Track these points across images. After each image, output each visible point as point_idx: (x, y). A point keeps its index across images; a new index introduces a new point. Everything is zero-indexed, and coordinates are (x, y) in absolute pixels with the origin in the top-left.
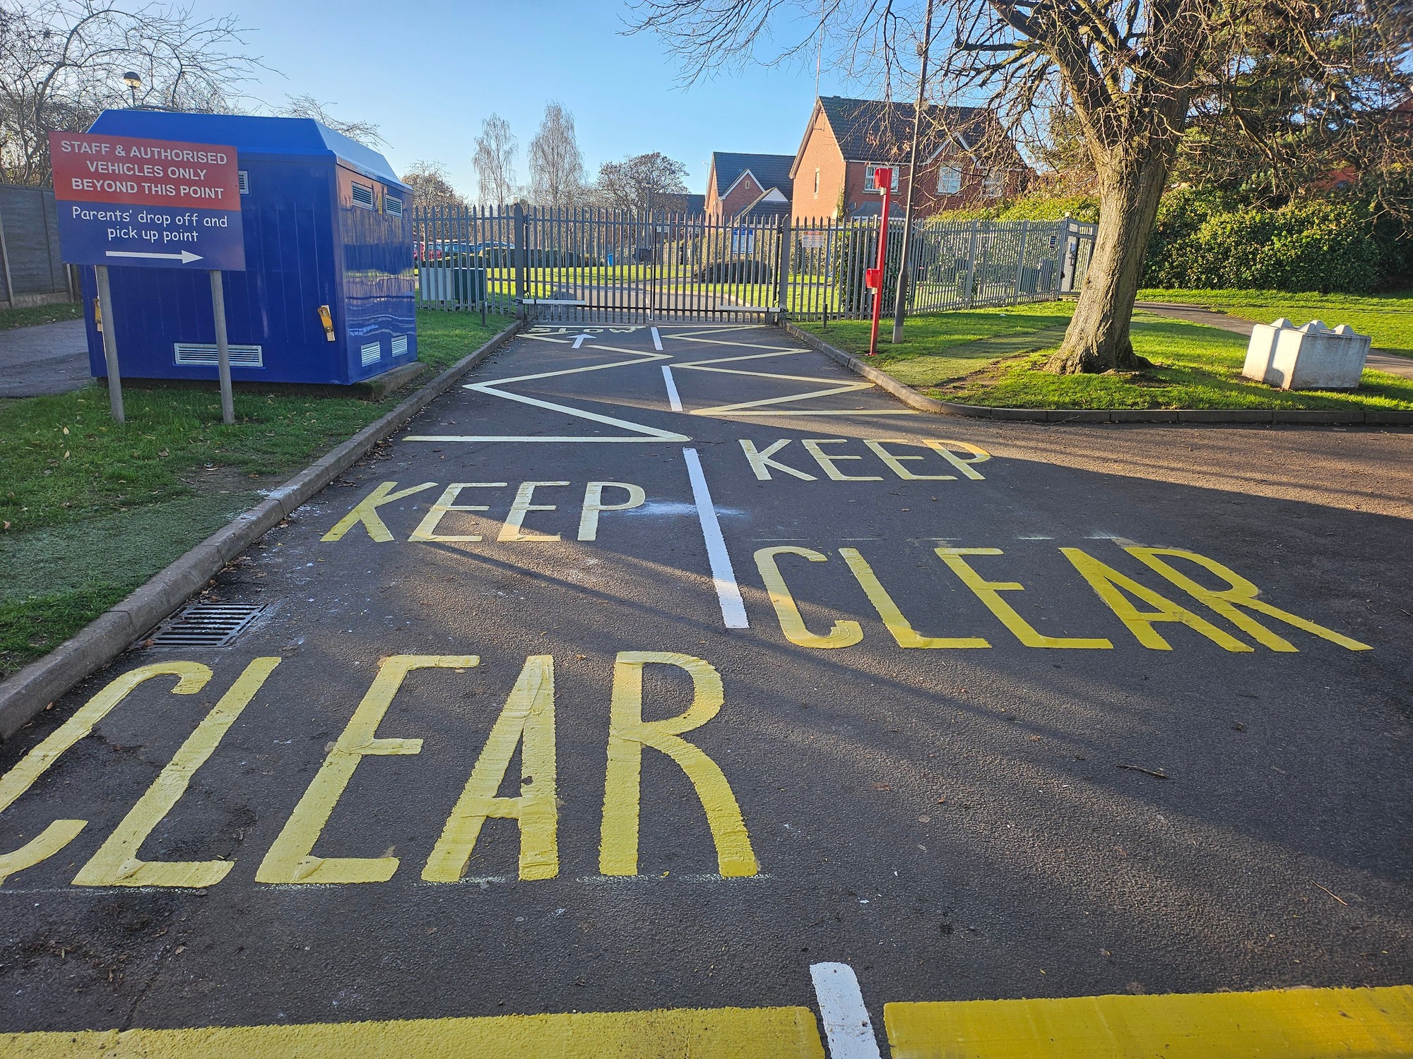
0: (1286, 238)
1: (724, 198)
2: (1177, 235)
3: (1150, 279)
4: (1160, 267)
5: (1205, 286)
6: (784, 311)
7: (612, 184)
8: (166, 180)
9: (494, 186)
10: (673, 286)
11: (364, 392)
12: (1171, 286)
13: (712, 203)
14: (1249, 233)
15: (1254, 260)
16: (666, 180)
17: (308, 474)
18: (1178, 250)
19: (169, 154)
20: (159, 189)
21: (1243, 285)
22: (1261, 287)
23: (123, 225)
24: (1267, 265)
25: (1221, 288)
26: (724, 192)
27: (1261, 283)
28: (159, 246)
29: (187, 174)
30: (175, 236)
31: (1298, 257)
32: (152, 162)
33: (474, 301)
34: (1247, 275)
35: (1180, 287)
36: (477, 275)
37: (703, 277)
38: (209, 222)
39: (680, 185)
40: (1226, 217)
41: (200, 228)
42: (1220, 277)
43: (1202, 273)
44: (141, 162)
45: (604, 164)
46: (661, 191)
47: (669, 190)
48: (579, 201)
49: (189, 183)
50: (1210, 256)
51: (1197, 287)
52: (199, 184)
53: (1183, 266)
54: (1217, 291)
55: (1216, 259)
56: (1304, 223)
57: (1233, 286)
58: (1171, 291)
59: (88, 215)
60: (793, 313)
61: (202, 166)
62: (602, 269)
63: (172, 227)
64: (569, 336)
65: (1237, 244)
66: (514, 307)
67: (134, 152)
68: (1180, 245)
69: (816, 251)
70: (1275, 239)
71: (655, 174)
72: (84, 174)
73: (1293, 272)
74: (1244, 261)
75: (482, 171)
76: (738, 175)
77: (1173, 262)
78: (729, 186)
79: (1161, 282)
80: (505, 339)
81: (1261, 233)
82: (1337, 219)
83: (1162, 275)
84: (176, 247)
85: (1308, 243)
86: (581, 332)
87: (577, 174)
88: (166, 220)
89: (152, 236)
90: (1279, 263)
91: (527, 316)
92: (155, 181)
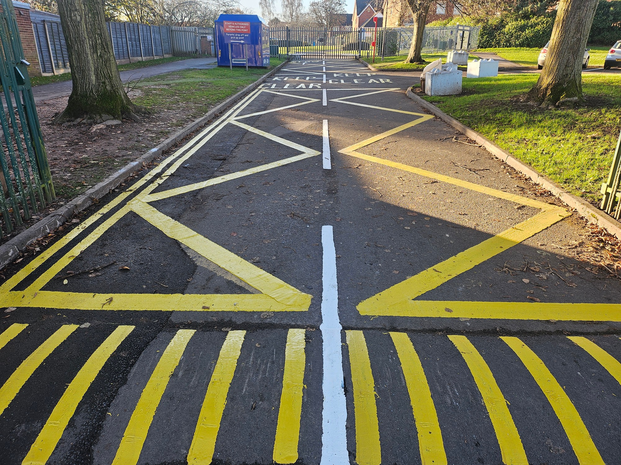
0: (530, 29)
1: (359, 16)
2: (499, 29)
3: (490, 45)
4: (493, 40)
5: (505, 47)
6: (360, 55)
7: (314, 11)
8: (240, 28)
9: (268, 14)
10: (333, 52)
11: (265, 68)
12: (496, 47)
13: (355, 18)
14: (519, 28)
15: (520, 37)
16: (337, 8)
17: (267, 74)
18: (498, 34)
19: (240, 24)
20: (239, 30)
21: (516, 46)
22: (521, 46)
23: (233, 36)
24: (524, 39)
25: (510, 47)
26: (359, 14)
27: (521, 45)
28: (238, 40)
29: (242, 27)
30: (241, 38)
31: (533, 36)
32: (238, 25)
33: (275, 55)
34: (517, 43)
35: (498, 47)
36: (276, 47)
37: (344, 49)
38: (246, 35)
39: (343, 10)
40: (514, 23)
41: (244, 36)
42: (510, 43)
43: (505, 42)
44: (236, 25)
45: (312, 2)
46: (335, 13)
47: (339, 12)
48: (301, 20)
49: (243, 29)
50: (507, 36)
51: (503, 47)
52: (244, 29)
53: (500, 40)
54: (509, 48)
55: (509, 37)
56: (536, 24)
57: (513, 46)
58: (495, 49)
59: (228, 35)
60: (363, 56)
61: (245, 26)
62: (310, 47)
63: (240, 36)
64: (302, 63)
65: (515, 32)
66: (286, 56)
67: (235, 24)
68: (499, 33)
69: (369, 38)
70: (526, 30)
71: (333, 5)
72: (228, 28)
73: (531, 41)
74: (517, 38)
75: (263, 8)
76: (366, 6)
77: (497, 38)
78: (361, 11)
79: (493, 46)
80: (286, 63)
81: (522, 28)
82: (547, 23)
83: (493, 43)
84: (241, 40)
85: (536, 31)
86: (304, 62)
87: (300, 7)
88: (239, 35)
89: (237, 38)
90: (527, 38)
91: (289, 59)
92: (238, 28)
